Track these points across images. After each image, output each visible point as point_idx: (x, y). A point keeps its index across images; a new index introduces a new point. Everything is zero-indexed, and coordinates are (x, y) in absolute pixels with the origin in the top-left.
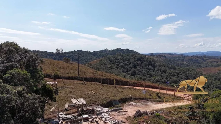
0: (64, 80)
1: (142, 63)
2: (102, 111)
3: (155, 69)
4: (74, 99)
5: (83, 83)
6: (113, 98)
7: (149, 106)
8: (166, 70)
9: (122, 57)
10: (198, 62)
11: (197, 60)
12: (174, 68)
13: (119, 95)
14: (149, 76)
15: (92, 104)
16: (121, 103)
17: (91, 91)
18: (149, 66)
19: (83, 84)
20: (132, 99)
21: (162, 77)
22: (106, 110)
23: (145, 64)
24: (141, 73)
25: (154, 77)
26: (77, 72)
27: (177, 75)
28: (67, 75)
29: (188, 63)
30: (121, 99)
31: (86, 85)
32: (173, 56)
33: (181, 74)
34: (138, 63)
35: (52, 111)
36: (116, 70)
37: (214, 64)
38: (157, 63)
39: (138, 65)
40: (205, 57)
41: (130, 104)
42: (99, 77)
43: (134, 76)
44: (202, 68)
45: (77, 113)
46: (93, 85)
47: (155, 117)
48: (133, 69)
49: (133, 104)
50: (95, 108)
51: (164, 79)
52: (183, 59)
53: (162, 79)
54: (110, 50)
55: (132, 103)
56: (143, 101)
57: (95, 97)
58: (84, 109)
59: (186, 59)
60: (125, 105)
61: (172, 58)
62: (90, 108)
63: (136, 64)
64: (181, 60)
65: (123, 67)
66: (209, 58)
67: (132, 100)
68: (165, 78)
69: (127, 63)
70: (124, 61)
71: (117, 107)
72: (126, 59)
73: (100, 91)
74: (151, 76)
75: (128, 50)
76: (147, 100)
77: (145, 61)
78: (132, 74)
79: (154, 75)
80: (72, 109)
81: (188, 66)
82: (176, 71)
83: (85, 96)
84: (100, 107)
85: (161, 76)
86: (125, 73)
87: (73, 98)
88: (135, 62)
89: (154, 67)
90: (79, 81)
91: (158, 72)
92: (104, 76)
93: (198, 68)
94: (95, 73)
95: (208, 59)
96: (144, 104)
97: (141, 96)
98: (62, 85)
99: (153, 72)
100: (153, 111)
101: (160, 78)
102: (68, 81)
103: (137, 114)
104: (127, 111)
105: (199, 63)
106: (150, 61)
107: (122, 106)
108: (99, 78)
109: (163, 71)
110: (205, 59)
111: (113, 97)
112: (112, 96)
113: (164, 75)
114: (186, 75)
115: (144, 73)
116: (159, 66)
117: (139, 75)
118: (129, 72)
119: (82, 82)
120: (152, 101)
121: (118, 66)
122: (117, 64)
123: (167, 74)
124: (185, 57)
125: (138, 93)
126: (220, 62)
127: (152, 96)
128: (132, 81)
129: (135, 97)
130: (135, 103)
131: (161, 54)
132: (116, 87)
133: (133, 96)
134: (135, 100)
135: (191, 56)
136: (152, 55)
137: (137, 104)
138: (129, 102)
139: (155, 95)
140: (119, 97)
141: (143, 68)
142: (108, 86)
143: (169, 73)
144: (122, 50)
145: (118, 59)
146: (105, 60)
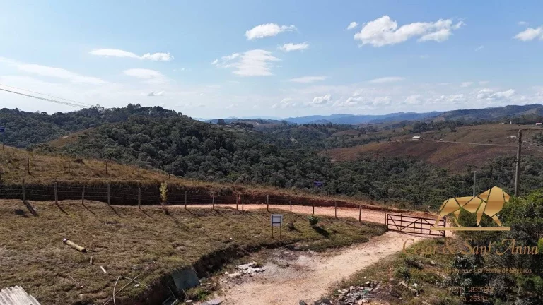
1: (201, 140)
5: (24, 208)
6: (171, 258)
8: (259, 157)
11: (315, 134)
12: (272, 151)
13: (188, 242)
14: (220, 172)
16: (206, 277)
17: (65, 243)
19: (20, 212)
20: (239, 250)
21: (251, 173)
23: (209, 143)
24: (201, 167)
25: (233, 174)
27: (284, 167)
30: (204, 258)
31: (36, 215)
34: (190, 142)
36: (133, 161)
37: (346, 141)
39: (191, 147)
40: (330, 126)
41: (238, 273)
46: (71, 214)
48: (179, 158)
49: (251, 270)
51: (256, 179)
52: (288, 132)
53: (252, 178)
55: (245, 266)
56: (276, 252)
57: (89, 268)
59: (294, 131)
60: (222, 280)
63: (186, 144)
64: (284, 133)
69: (162, 141)
70: (152, 137)
73: (109, 235)
74: (225, 173)
75: (159, 109)
76: (289, 245)
77: (209, 137)
78: (176, 169)
79: (232, 169)
81: (299, 145)
82: (280, 158)
88: (184, 140)
91: (241, 162)
94: (76, 167)
95: (334, 130)
97: (266, 234)
105: (320, 140)
106: (221, 136)
107: (213, 290)
108: (93, 183)
110: (330, 130)
111: (171, 255)
112: (164, 250)
113: (255, 168)
115: (209, 166)
117: (194, 173)
120: (306, 249)
121: (137, 150)
122: (132, 145)
123: (261, 166)
124: (290, 126)
125: (250, 226)
126: (359, 135)
127: (299, 231)
128: (216, 186)
129: (248, 243)
130: (258, 266)
131: (239, 120)
132: (167, 213)
133: (240, 241)
134: (251, 252)
135: (304, 125)
136: (221, 122)
137: (263, 268)
138: (231, 266)
139: (305, 227)
140: (191, 252)
141: (204, 153)
142: (138, 212)
143: (266, 163)
144: (143, 109)
145: (137, 133)
146: (97, 135)
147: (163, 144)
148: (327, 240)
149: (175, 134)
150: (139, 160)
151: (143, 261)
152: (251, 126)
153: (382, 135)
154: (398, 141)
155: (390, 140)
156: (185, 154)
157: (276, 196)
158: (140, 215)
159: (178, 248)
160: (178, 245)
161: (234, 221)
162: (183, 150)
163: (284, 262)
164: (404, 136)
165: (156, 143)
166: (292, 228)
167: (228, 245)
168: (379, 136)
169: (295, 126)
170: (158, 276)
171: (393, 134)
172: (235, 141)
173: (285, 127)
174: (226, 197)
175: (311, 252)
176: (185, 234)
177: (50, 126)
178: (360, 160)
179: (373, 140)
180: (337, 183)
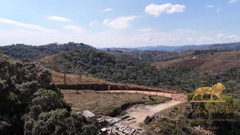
1: (101, 59)
3: (115, 66)
8: (126, 66)
9: (80, 53)
10: (151, 56)
11: (150, 55)
12: (131, 64)
14: (109, 73)
17: (91, 101)
18: (108, 63)
20: (130, 104)
23: (105, 60)
24: (101, 70)
25: (115, 74)
27: (136, 71)
29: (142, 57)
31: (80, 94)
32: (128, 51)
33: (139, 70)
34: (97, 60)
37: (164, 59)
38: (116, 59)
39: (98, 62)
40: (156, 51)
43: (94, 73)
44: (154, 63)
48: (93, 66)
52: (138, 54)
53: (123, 75)
55: (132, 108)
59: (140, 53)
61: (127, 53)
63: (95, 61)
64: (135, 55)
65: (82, 65)
66: (160, 52)
68: (125, 75)
69: (86, 59)
70: (82, 58)
71: (123, 115)
72: (84, 55)
74: (112, 73)
77: (105, 58)
78: (92, 71)
79: (115, 71)
81: (142, 60)
82: (135, 67)
85: (122, 72)
88: (95, 59)
89: (114, 63)
91: (118, 69)
93: (152, 63)
95: (158, 53)
96: (143, 108)
99: (114, 68)
101: (121, 75)
105: (152, 58)
106: (109, 57)
109: (123, 67)
110: (156, 53)
113: (124, 71)
114: (143, 70)
115: (105, 70)
116: (119, 62)
117: (99, 73)
118: (88, 70)
120: (148, 104)
121: (76, 63)
122: (74, 61)
123: (127, 70)
124: (138, 51)
126: (169, 56)
127: (146, 99)
129: (132, 102)
130: (135, 108)
131: (116, 48)
132: (110, 93)
133: (130, 102)
135: (145, 51)
136: (109, 50)
138: (129, 108)
139: (148, 98)
141: (103, 65)
142: (102, 93)
143: (129, 69)
144: (75, 44)
145: (75, 56)
146: (60, 57)
147: (86, 61)
149: (91, 56)
152: (122, 52)
153: (180, 56)
154: (186, 59)
156: (95, 65)
159: (116, 103)
161: (127, 96)
162: (94, 63)
165: (84, 60)
166: (144, 98)
168: (178, 56)
169: (141, 51)
171: (185, 55)
172: (115, 59)
173: (136, 52)
177: (38, 52)
178: (169, 68)
179: (175, 58)
180: (159, 78)
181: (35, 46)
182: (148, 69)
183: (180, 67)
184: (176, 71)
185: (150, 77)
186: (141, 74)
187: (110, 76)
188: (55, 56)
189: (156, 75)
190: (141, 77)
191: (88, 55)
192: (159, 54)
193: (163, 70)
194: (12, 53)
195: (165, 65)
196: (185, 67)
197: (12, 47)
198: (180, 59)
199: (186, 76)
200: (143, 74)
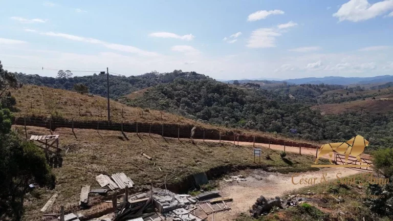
0: (77, 130)
1: (221, 96)
2: (175, 203)
3: (243, 108)
4: (102, 175)
5: (122, 135)
6: (195, 168)
7: (273, 182)
8: (263, 109)
9: (186, 86)
10: (312, 94)
11: (310, 92)
12: (274, 105)
13: (203, 160)
14: (233, 119)
15: (148, 187)
16: (212, 179)
17: (142, 154)
18: (232, 102)
19: (121, 138)
20: (233, 167)
21: (256, 121)
22: (183, 199)
23: (226, 98)
24: (220, 115)
25: (243, 121)
26: (105, 113)
27: (282, 118)
28: (83, 119)
29: (296, 96)
30: (212, 170)
31: (128, 140)
33: (288, 116)
34: (214, 97)
35: (46, 212)
36: (176, 110)
37: (336, 98)
38: (247, 96)
39: (214, 101)
40: (322, 86)
41: (231, 180)
42: (154, 122)
43: (207, 119)
44: (318, 105)
45: (113, 214)
46: (144, 140)
47: (302, 213)
48: (206, 108)
49: (238, 179)
50: (157, 198)
51: (260, 125)
52: (288, 90)
53: (257, 124)
54: (161, 74)
55: (235, 177)
56: (256, 171)
57: (154, 168)
58: (130, 201)
59: (292, 89)
60: (221, 183)
61: (270, 88)
62: (144, 197)
63: (211, 98)
64: (284, 91)
65: (187, 104)
66: (329, 88)
67: (234, 171)
68: (261, 123)
69: (195, 96)
70: (189, 93)
71: (206, 190)
72: (193, 90)
73: (163, 152)
74: (237, 120)
75: (194, 73)
76: (265, 168)
77: (226, 94)
78: (204, 116)
79: (242, 117)
80: (99, 203)
81: (295, 101)
82: (279, 110)
83: (128, 167)
84: (167, 192)
85: (254, 119)
86: (193, 114)
87: (100, 173)
88: (210, 95)
89: (242, 103)
90: (111, 133)
91: (248, 113)
92: (165, 120)
93: (313, 105)
94: (146, 115)
95: (326, 89)
96: (261, 179)
97: (250, 160)
98: (71, 141)
99: (241, 111)
100: (288, 195)
101: (253, 123)
102: (86, 132)
103: (260, 207)
104: (231, 200)
105: (313, 96)
106: (234, 93)
107: (216, 187)
108: (154, 124)
109: (257, 111)
110: (322, 89)
111: (194, 166)
112: (191, 163)
113: (259, 117)
114: (295, 117)
115: (226, 115)
116: (251, 102)
117: (215, 119)
118: (197, 114)
119: (118, 133)
120: (275, 171)
121: (179, 102)
122: (176, 98)
123: (264, 116)
124: (289, 86)
125: (241, 155)
126: (347, 94)
127: (272, 160)
128: (223, 129)
129: (239, 164)
130: (243, 177)
131: (249, 81)
132: (194, 143)
133: (234, 163)
134: (240, 170)
135: (301, 85)
136: (236, 83)
137: (246, 179)
138: (227, 176)
139: (277, 159)
140: (205, 165)
141: (223, 105)
142: (178, 141)
143: (267, 114)
144: (184, 74)
145: (179, 91)
146: (155, 91)
147: (196, 98)
148: (291, 167)
149: (203, 91)
150: (180, 109)
151: (179, 167)
152: (259, 86)
153: (369, 94)
154: (381, 99)
155: (374, 98)
156: (210, 105)
157: (263, 138)
158: (179, 143)
159: (198, 163)
160: (198, 161)
161: (232, 151)
162: (209, 103)
163: (260, 177)
164: (388, 95)
165: (191, 97)
166: (268, 158)
167: (226, 164)
168: (365, 95)
169: (294, 86)
170: (187, 175)
171: (378, 93)
172: (245, 97)
173: (286, 87)
174: (229, 136)
175: (278, 173)
176: (203, 156)
177: (127, 85)
178: (346, 114)
179: (360, 98)
180: (324, 131)
181: (124, 77)
182: (304, 114)
183: (367, 113)
184: (360, 121)
185: (307, 128)
186: (290, 123)
187: (233, 125)
188: (148, 90)
189: (319, 126)
190: (290, 128)
191: (199, 89)
192: (328, 90)
193: (335, 118)
194: (91, 87)
195: (337, 109)
196: (379, 114)
197: (91, 78)
198: (367, 100)
199: (380, 131)
200: (295, 123)
